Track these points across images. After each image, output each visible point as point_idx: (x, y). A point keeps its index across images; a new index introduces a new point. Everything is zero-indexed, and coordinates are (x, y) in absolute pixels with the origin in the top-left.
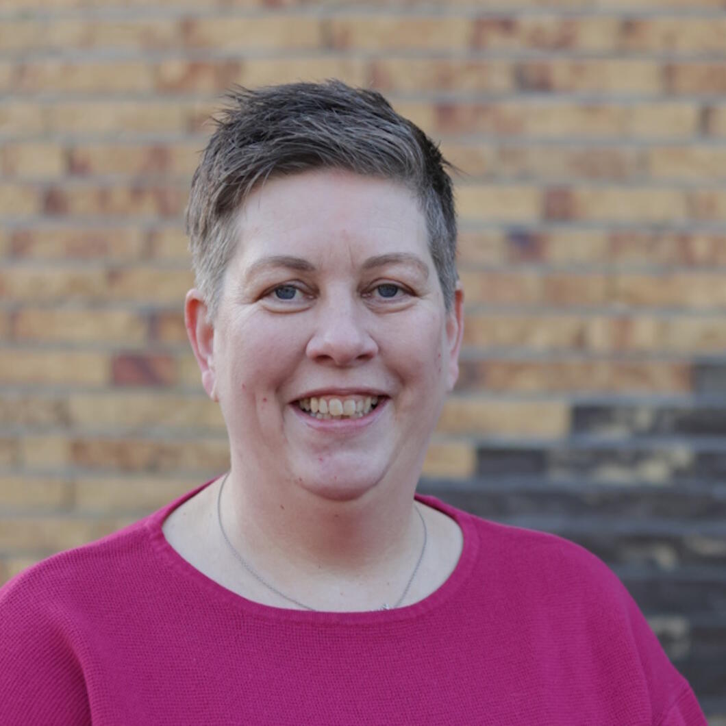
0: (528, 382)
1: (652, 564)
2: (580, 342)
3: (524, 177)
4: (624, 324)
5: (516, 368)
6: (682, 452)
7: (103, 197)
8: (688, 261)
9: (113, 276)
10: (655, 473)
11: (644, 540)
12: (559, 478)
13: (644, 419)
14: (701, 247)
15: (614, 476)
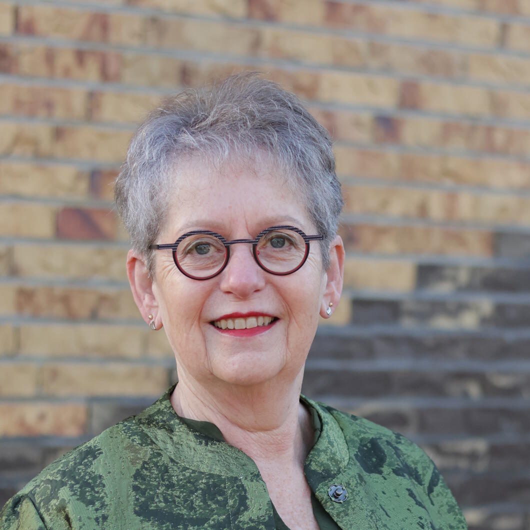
0: (389, 245)
1: (466, 395)
2: (423, 211)
3: (387, 69)
4: (452, 197)
5: (381, 232)
6: (486, 304)
7: (50, 57)
8: (491, 149)
9: (59, 134)
10: (469, 321)
11: (462, 376)
12: (408, 325)
13: (463, 277)
14: (499, 138)
15: (443, 324)
